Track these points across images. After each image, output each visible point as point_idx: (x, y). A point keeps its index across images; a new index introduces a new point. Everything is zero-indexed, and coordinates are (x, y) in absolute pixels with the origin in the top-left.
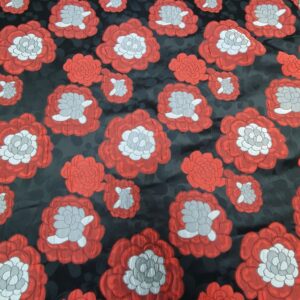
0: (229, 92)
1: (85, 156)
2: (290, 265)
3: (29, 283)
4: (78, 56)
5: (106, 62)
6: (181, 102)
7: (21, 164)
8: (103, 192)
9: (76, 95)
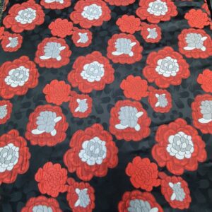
0: (154, 38)
1: (59, 81)
2: (188, 145)
3: (19, 159)
4: (59, 20)
5: (76, 22)
6: (122, 45)
7: (19, 87)
8: (69, 102)
9: (56, 43)
